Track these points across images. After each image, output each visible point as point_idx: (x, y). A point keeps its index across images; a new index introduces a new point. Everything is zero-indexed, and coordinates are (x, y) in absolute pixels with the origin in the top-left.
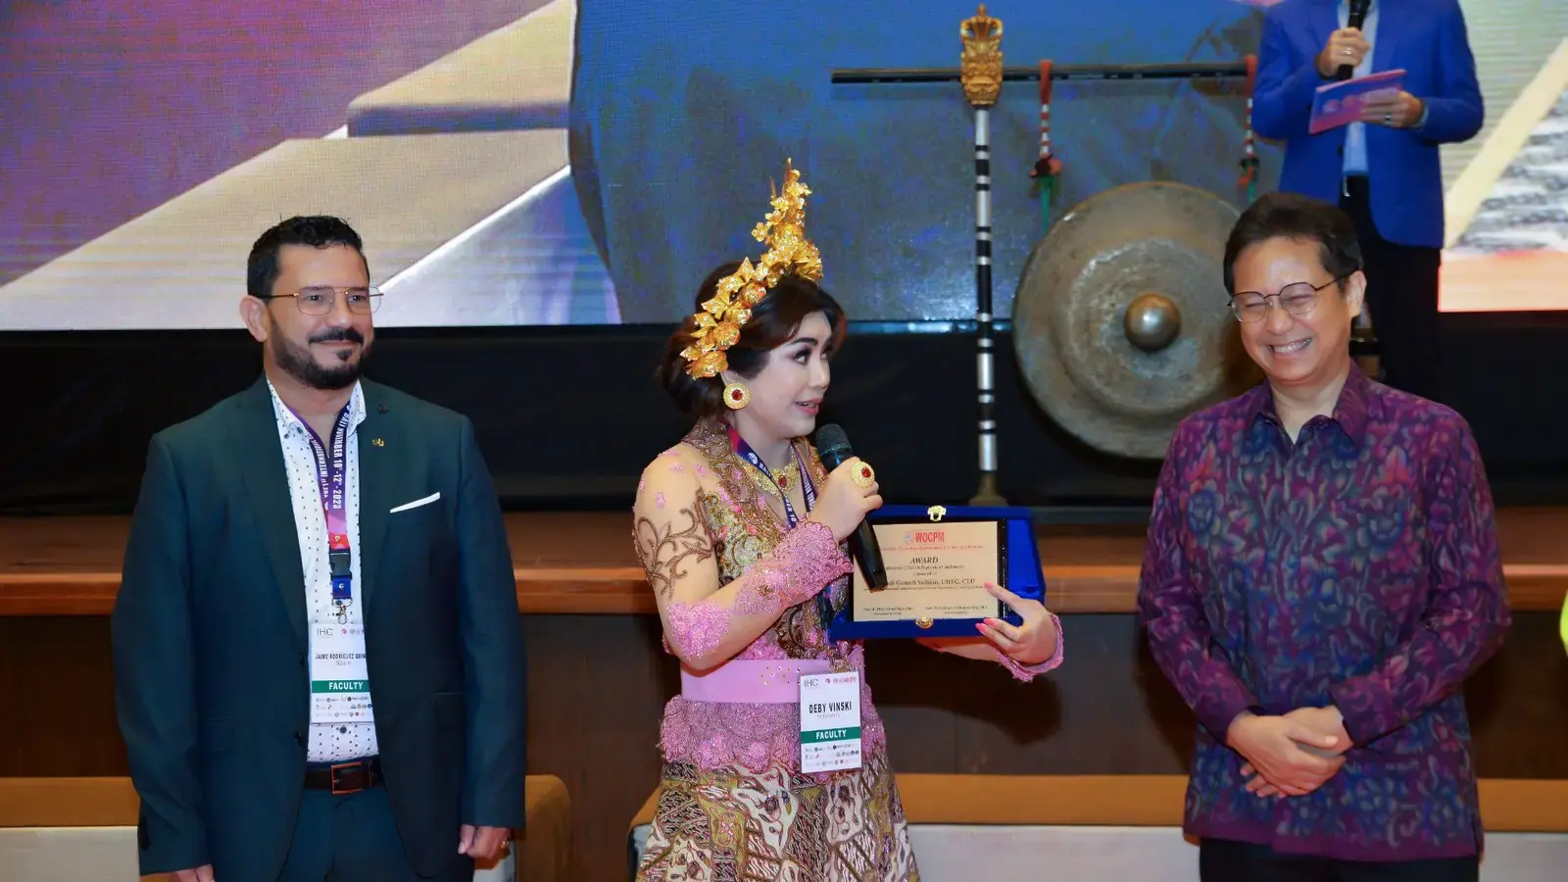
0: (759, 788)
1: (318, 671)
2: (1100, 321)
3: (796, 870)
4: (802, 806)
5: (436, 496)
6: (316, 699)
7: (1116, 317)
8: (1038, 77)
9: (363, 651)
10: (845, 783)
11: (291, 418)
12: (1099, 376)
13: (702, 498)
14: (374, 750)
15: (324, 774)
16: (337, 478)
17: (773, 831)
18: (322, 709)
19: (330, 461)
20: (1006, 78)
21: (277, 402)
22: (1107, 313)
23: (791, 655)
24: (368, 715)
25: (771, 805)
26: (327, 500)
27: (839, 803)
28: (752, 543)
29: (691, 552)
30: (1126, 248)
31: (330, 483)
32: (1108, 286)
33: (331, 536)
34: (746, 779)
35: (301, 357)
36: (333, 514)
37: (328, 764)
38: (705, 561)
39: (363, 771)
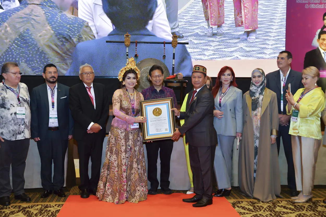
0: (121, 130)
1: (50, 116)
2: (144, 77)
3: (124, 141)
4: (125, 133)
5: (66, 97)
6: (50, 119)
7: (146, 77)
8: (135, 43)
9: (57, 114)
10: (132, 132)
11: (49, 87)
12: (143, 85)
13: (120, 95)
14: (58, 126)
15: (51, 128)
16: (53, 94)
17: (121, 135)
18: (51, 121)
19: (53, 92)
20: (131, 43)
21: (47, 85)
22: (145, 76)
23: (126, 114)
24: (57, 121)
25: (122, 133)
26: (52, 97)
27: (131, 134)
28: (125, 101)
29: (117, 102)
30: (147, 67)
31: (53, 95)
32: (145, 72)
33: (52, 101)
34: (119, 129)
35: (49, 80)
36: (53, 98)
37: (51, 127)
38: (119, 103)
39: (56, 128)
